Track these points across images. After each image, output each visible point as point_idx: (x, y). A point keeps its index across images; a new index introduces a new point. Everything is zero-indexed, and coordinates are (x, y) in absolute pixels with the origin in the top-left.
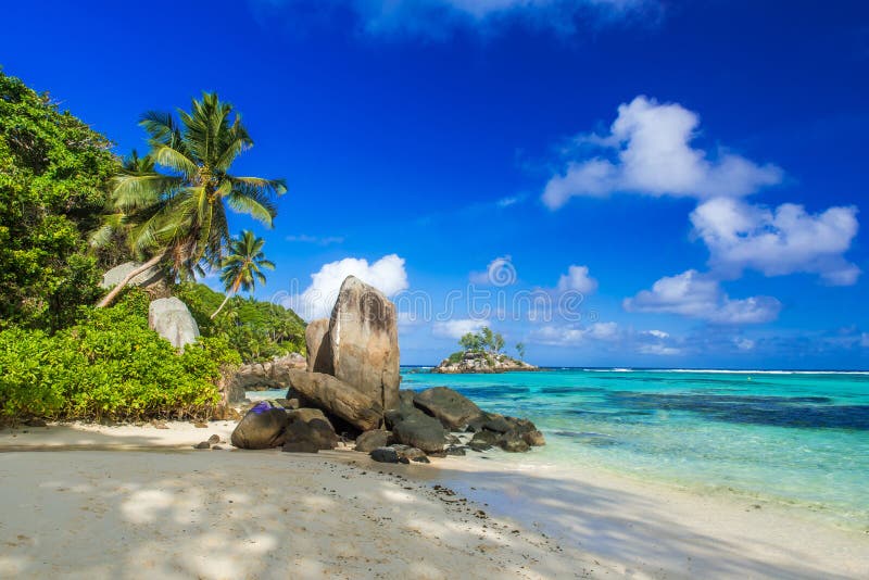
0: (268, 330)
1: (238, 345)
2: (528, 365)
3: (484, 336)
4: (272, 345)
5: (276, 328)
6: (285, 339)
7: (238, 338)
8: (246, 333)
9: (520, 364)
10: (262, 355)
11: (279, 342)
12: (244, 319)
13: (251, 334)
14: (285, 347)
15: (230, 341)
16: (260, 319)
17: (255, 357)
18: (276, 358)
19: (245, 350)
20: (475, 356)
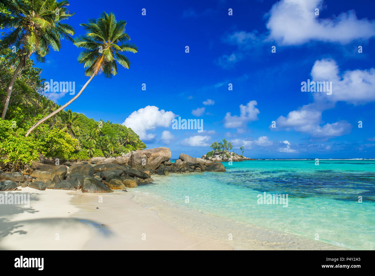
0: (119, 138)
1: (102, 147)
2: (245, 158)
3: (223, 143)
4: (121, 147)
5: (123, 137)
6: (128, 143)
7: (102, 143)
8: (106, 140)
9: (242, 157)
10: (115, 152)
11: (124, 145)
12: (105, 133)
13: (109, 141)
14: (128, 147)
15: (97, 144)
16: (114, 132)
17: (111, 154)
18: (123, 154)
19: (105, 150)
20: (219, 153)
